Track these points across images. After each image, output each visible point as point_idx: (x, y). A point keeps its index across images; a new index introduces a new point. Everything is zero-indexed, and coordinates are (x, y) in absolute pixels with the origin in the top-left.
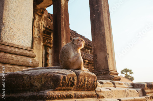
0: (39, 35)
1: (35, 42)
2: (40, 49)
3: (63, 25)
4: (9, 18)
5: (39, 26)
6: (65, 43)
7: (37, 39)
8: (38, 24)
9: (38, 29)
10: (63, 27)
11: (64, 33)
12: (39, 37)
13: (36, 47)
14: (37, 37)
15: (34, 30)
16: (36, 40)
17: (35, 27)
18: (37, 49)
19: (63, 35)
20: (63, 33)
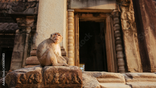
0: (129, 26)
1: (126, 34)
2: (133, 41)
3: (144, 9)
4: (42, 27)
5: (128, 17)
6: (149, 28)
7: (127, 31)
8: (126, 15)
9: (127, 20)
10: (144, 11)
11: (147, 17)
12: (130, 28)
13: (128, 39)
14: (127, 29)
15: (123, 22)
16: (127, 33)
17: (122, 19)
18: (129, 41)
19: (145, 20)
20: (145, 17)
